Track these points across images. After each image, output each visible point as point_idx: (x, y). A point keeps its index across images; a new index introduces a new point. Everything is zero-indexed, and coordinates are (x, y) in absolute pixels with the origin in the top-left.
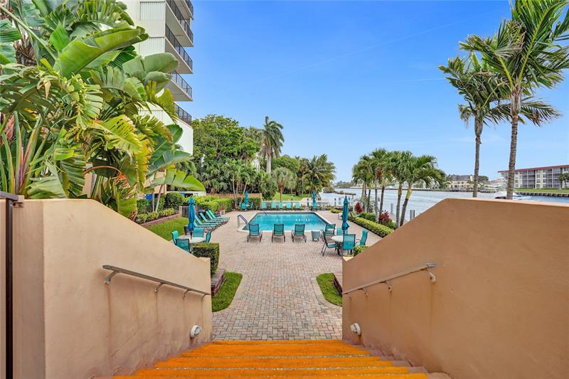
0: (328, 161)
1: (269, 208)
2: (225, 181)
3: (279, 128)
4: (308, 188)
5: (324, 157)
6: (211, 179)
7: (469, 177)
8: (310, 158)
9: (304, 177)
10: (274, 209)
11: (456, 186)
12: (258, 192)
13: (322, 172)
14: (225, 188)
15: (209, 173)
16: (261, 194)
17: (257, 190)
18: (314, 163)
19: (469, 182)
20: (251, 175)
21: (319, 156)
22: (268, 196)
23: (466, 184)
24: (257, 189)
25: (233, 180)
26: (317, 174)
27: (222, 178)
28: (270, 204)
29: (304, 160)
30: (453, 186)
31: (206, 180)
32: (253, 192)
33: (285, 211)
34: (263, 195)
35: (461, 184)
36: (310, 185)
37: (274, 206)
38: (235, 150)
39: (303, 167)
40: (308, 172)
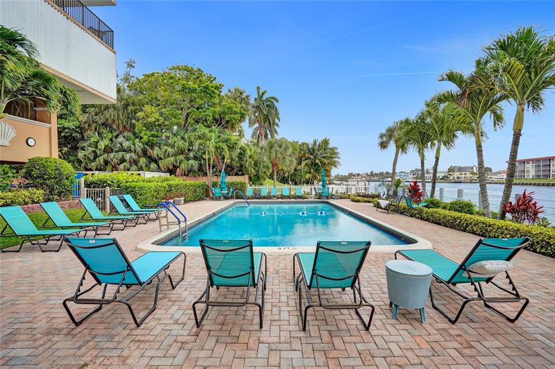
0: (330, 146)
1: (257, 196)
2: (195, 158)
3: (274, 102)
4: (308, 176)
5: (326, 142)
6: (175, 155)
7: (472, 168)
8: (310, 142)
9: (303, 163)
10: (264, 198)
11: (458, 178)
12: (243, 174)
13: (324, 157)
14: (196, 168)
15: (173, 147)
16: (247, 177)
18: (316, 148)
19: (473, 173)
20: (232, 148)
21: (320, 139)
22: (256, 179)
23: (468, 175)
24: (241, 170)
25: (206, 157)
26: (319, 160)
27: (191, 155)
28: (260, 190)
29: (303, 144)
30: (455, 178)
31: (169, 156)
32: (236, 174)
33: (280, 200)
34: (250, 179)
35: (463, 176)
36: (310, 173)
37: (264, 193)
38: (209, 113)
39: (303, 152)
40: (309, 158)
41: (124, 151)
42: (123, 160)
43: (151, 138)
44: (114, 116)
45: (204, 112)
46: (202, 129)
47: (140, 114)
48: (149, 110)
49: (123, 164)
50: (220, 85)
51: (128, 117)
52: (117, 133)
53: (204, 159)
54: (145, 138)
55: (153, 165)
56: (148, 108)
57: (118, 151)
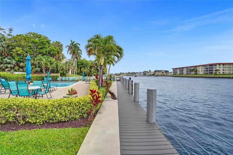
2: (39, 67)
3: (78, 45)
9: (93, 69)
14: (39, 70)
17: (57, 72)
19: (162, 73)
27: (37, 66)
30: (157, 74)
34: (61, 75)
39: (92, 65)
40: (94, 67)
41: (8, 64)
42: (7, 67)
43: (20, 59)
44: (3, 50)
45: (42, 50)
46: (40, 57)
47: (14, 50)
48: (18, 49)
49: (7, 69)
50: (49, 40)
51: (10, 51)
52: (4, 57)
53: (42, 67)
54: (17, 59)
55: (21, 69)
56: (17, 48)
57: (5, 64)
